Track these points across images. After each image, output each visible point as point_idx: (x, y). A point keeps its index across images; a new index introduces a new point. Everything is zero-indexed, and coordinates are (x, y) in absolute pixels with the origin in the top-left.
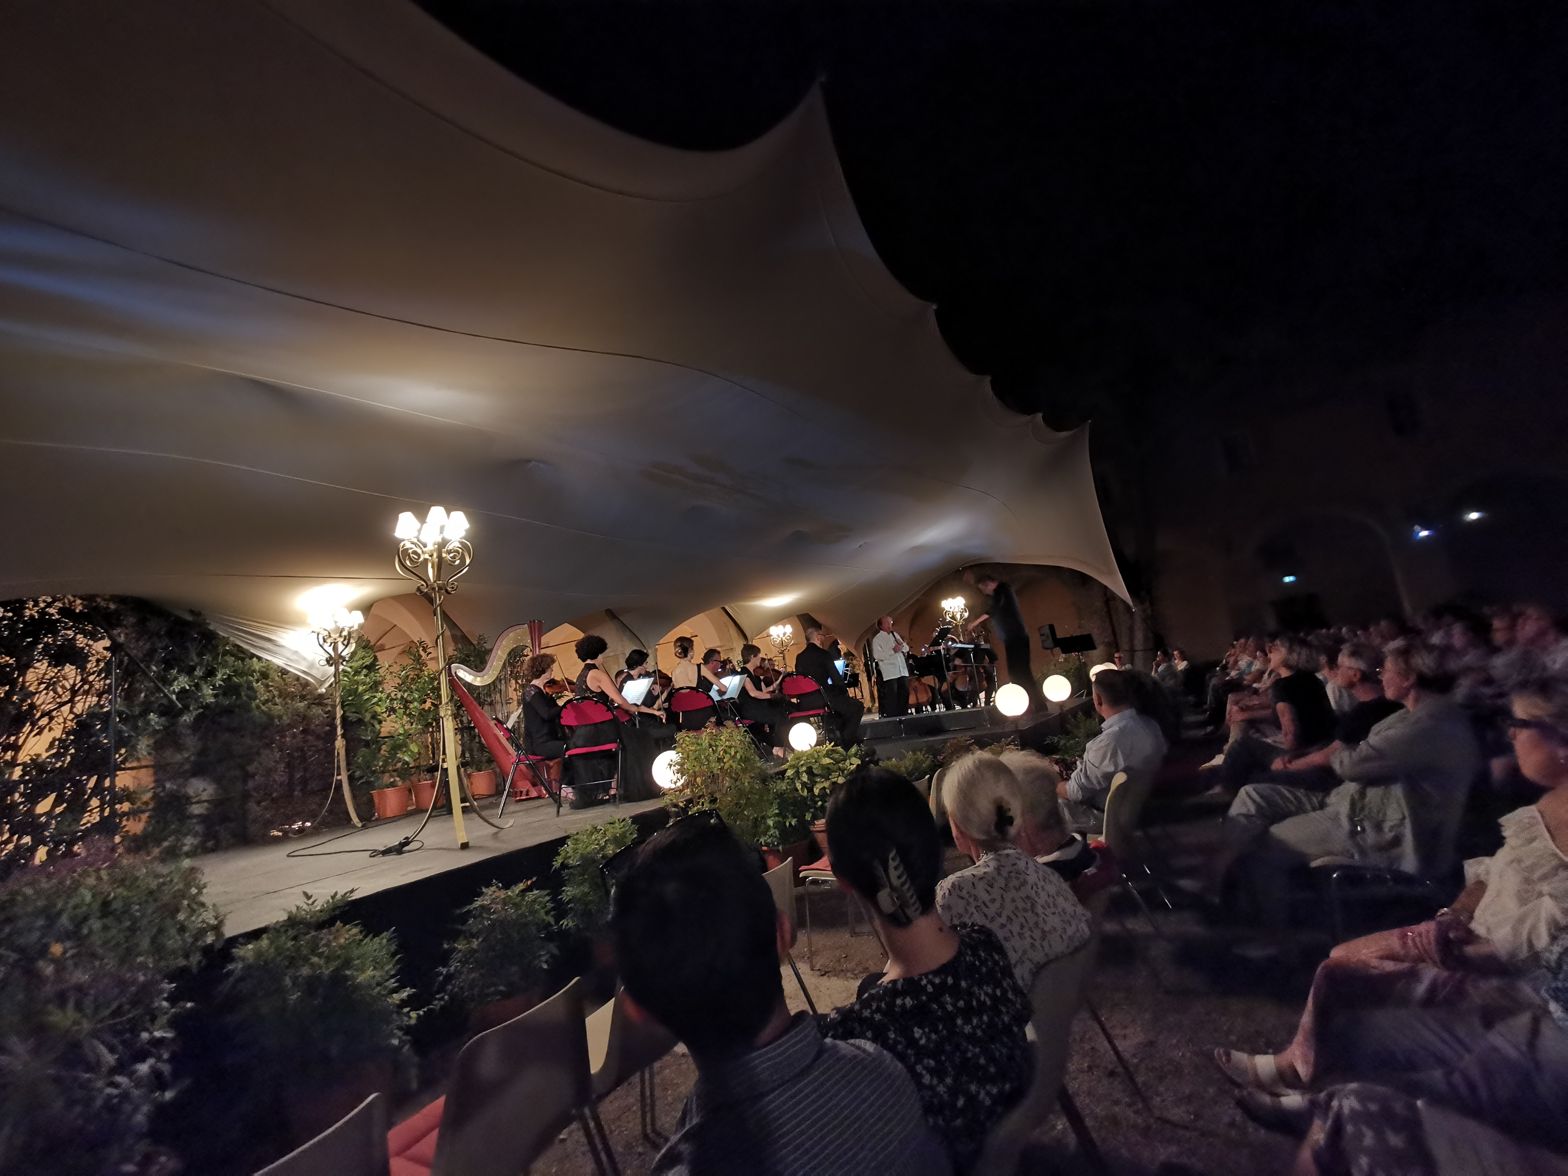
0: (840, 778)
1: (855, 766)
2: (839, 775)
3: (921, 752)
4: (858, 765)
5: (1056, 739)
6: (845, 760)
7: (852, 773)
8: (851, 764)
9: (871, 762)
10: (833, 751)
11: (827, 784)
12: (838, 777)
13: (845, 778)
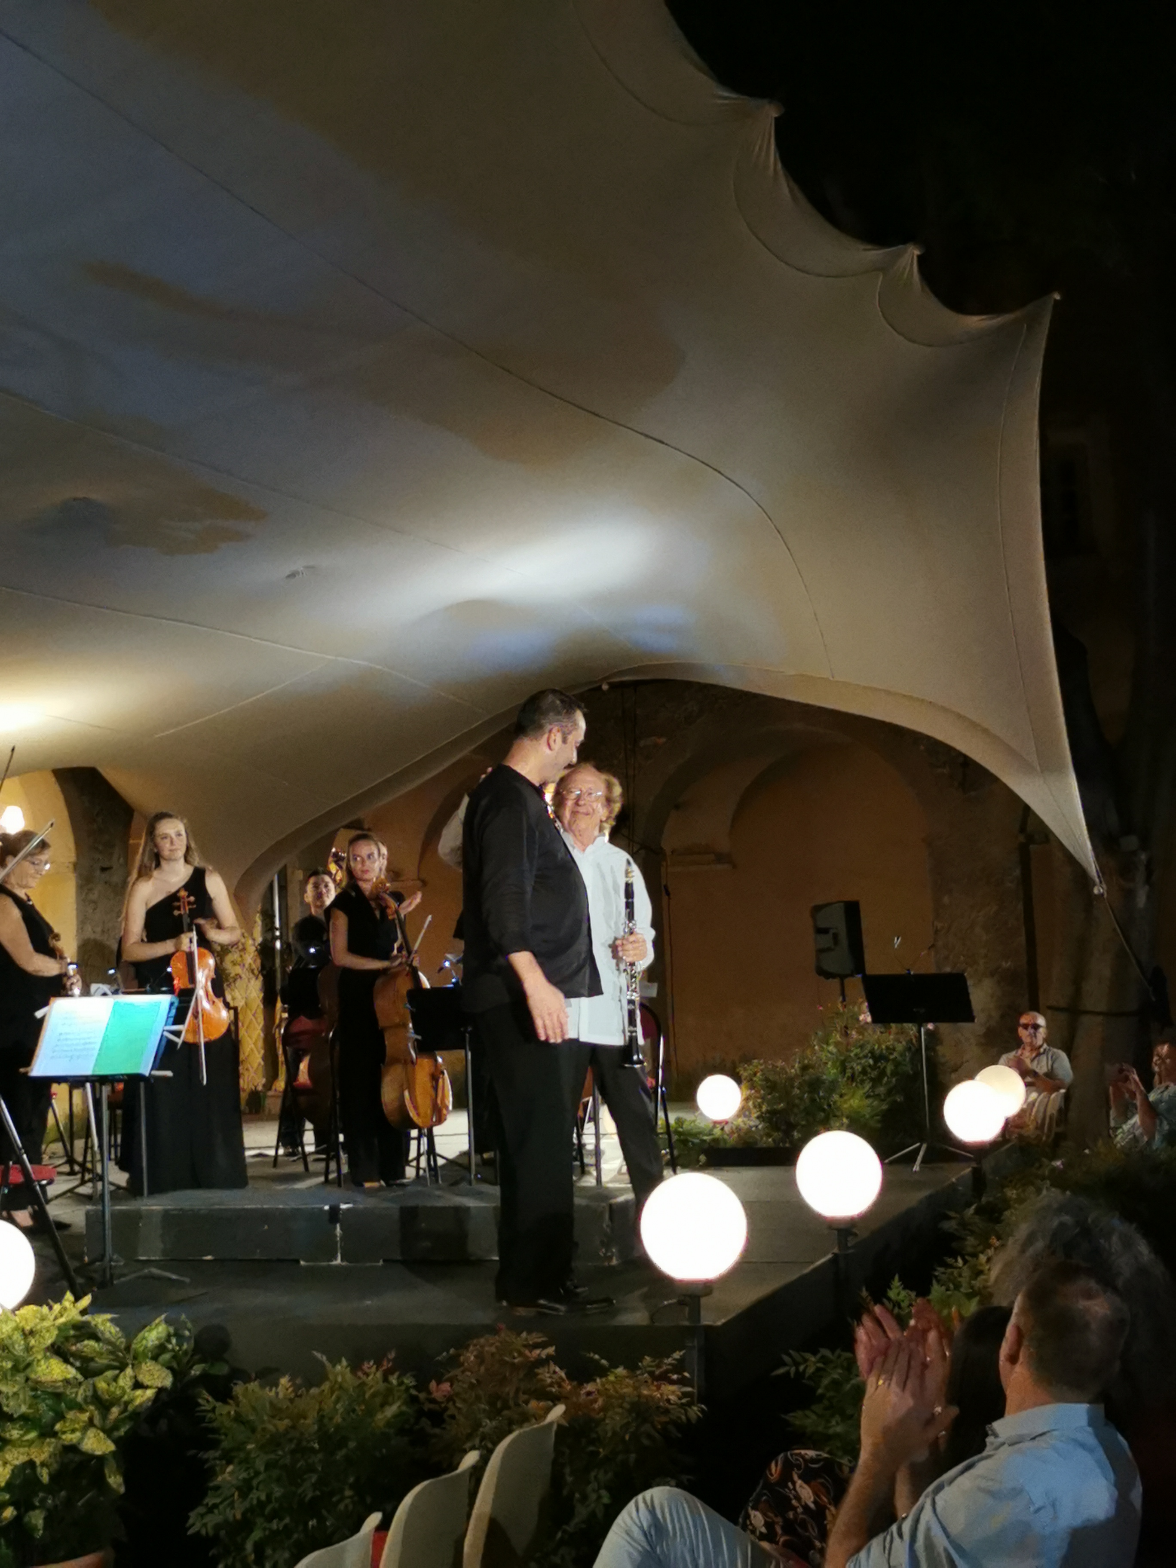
0: (91, 1433)
1: (150, 1393)
2: (91, 1423)
3: (378, 1364)
4: (161, 1390)
5: (811, 1364)
6: (122, 1368)
7: (135, 1416)
8: (138, 1385)
9: (205, 1380)
10: (84, 1331)
11: (42, 1453)
12: (84, 1430)
13: (108, 1432)
